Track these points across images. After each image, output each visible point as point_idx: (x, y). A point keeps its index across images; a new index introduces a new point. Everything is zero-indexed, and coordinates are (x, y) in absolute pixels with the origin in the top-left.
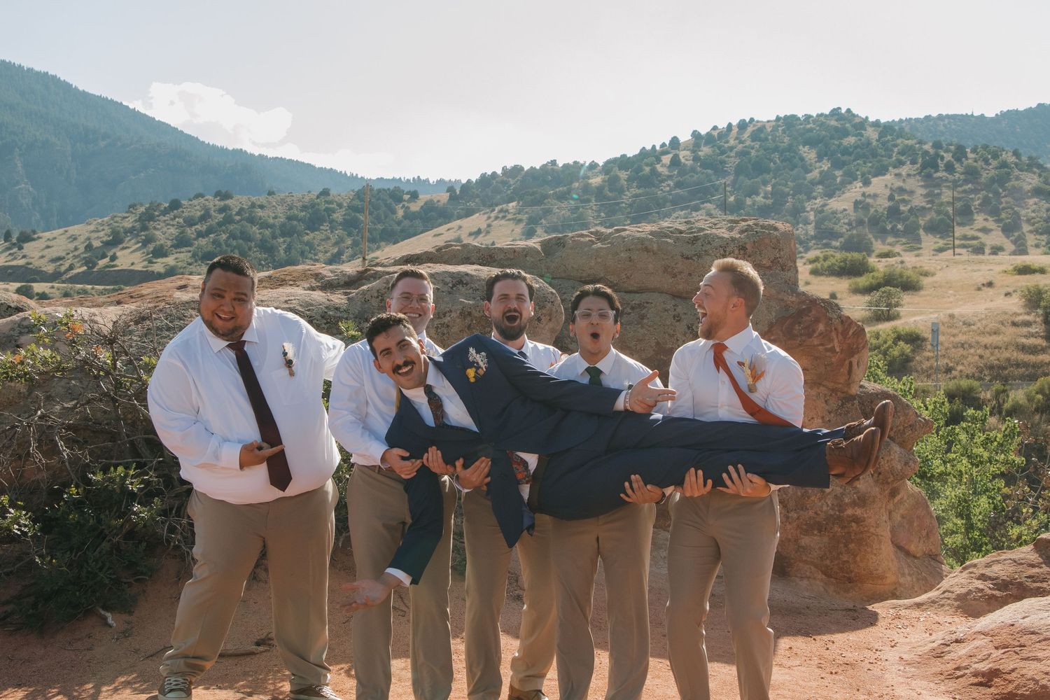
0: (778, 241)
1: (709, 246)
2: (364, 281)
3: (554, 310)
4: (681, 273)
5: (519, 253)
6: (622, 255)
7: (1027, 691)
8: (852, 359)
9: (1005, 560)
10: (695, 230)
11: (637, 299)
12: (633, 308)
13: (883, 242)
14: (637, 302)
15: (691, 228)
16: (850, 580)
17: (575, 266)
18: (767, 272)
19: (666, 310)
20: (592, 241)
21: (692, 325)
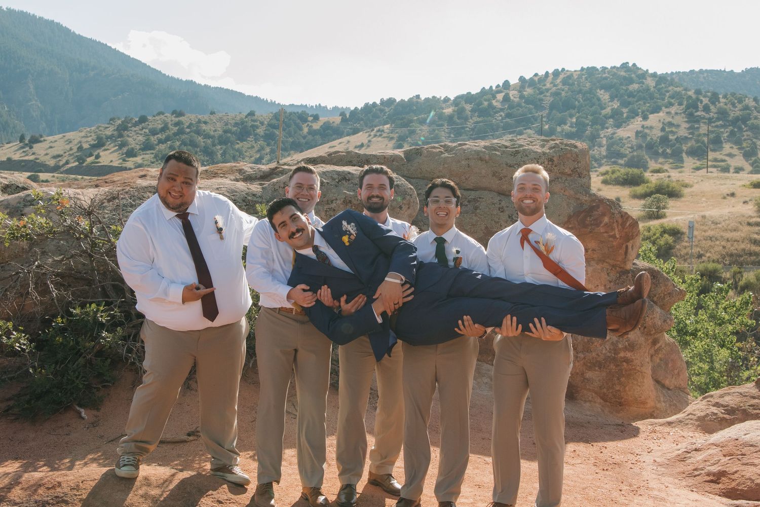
0: (577, 156)
1: (526, 158)
2: (274, 176)
3: (412, 201)
4: (505, 177)
5: (388, 159)
6: (463, 162)
7: (745, 487)
8: (628, 244)
9: (734, 393)
10: (517, 146)
11: (473, 195)
12: (469, 202)
13: (656, 161)
14: (472, 197)
15: (514, 144)
16: (621, 404)
17: (428, 170)
18: (568, 179)
19: (493, 204)
20: (441, 152)
21: (512, 215)
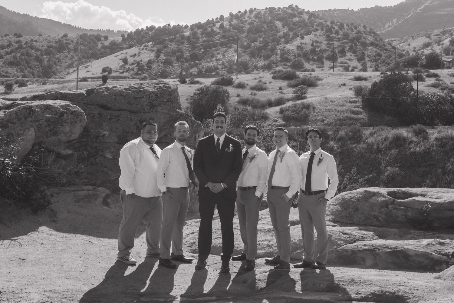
0: (170, 93)
1: (144, 94)
2: (13, 107)
3: (82, 118)
4: (133, 104)
5: (77, 95)
6: (113, 97)
11: (117, 113)
13: (309, 64)
15: (140, 87)
19: (127, 117)
20: (103, 91)
21: (136, 123)
